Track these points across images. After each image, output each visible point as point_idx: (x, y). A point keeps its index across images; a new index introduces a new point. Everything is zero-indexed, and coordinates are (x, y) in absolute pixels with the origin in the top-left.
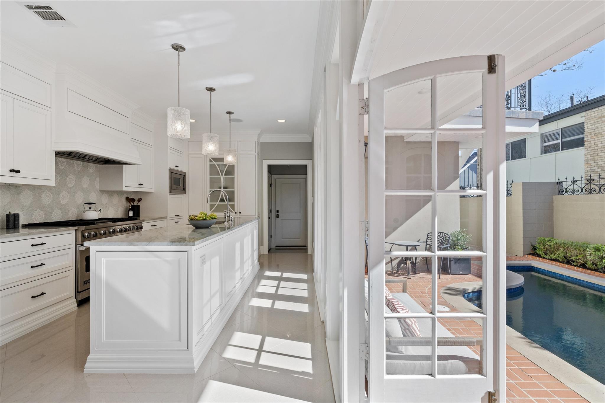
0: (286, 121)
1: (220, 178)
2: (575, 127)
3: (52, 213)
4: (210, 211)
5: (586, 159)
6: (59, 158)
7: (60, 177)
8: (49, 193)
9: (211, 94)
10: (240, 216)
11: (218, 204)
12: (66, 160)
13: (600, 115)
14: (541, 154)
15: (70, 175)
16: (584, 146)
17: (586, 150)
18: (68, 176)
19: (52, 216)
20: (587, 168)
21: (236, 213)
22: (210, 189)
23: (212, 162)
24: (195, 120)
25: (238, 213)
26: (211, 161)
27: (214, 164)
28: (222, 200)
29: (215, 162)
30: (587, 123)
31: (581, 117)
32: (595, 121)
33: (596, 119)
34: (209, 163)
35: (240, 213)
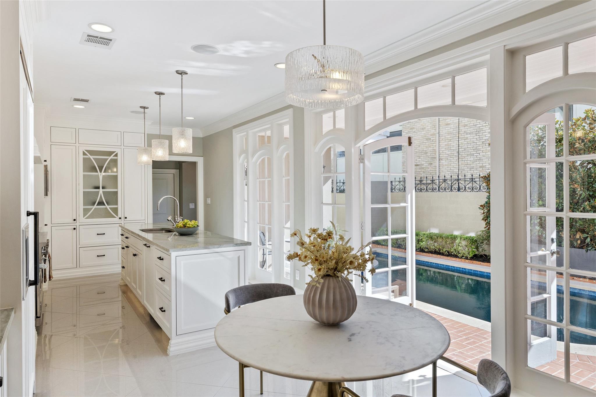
0: (195, 118)
1: (98, 175)
2: (397, 132)
4: (84, 217)
5: (403, 161)
9: (160, 98)
10: (125, 222)
11: (95, 208)
13: (411, 127)
14: (373, 154)
16: (401, 150)
17: (403, 154)
20: (404, 168)
21: (120, 218)
22: (83, 189)
23: (87, 155)
24: (84, 106)
25: (123, 218)
26: (84, 154)
27: (90, 158)
28: (101, 203)
29: (91, 155)
30: (404, 131)
31: (400, 126)
32: (409, 131)
33: (409, 129)
34: (81, 156)
35: (126, 218)
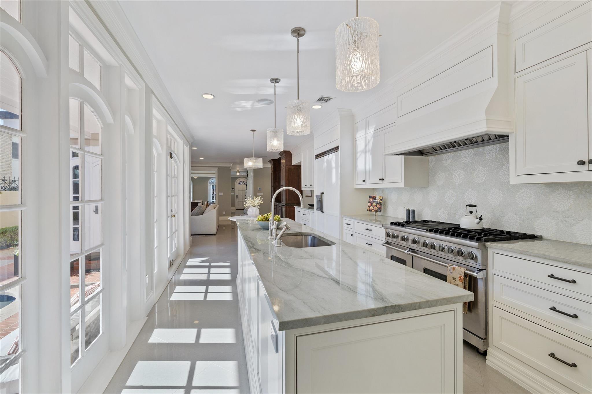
3: (456, 214)
6: (463, 152)
7: (464, 173)
8: (453, 192)
12: (472, 150)
15: (478, 168)
18: (475, 170)
19: (456, 218)
